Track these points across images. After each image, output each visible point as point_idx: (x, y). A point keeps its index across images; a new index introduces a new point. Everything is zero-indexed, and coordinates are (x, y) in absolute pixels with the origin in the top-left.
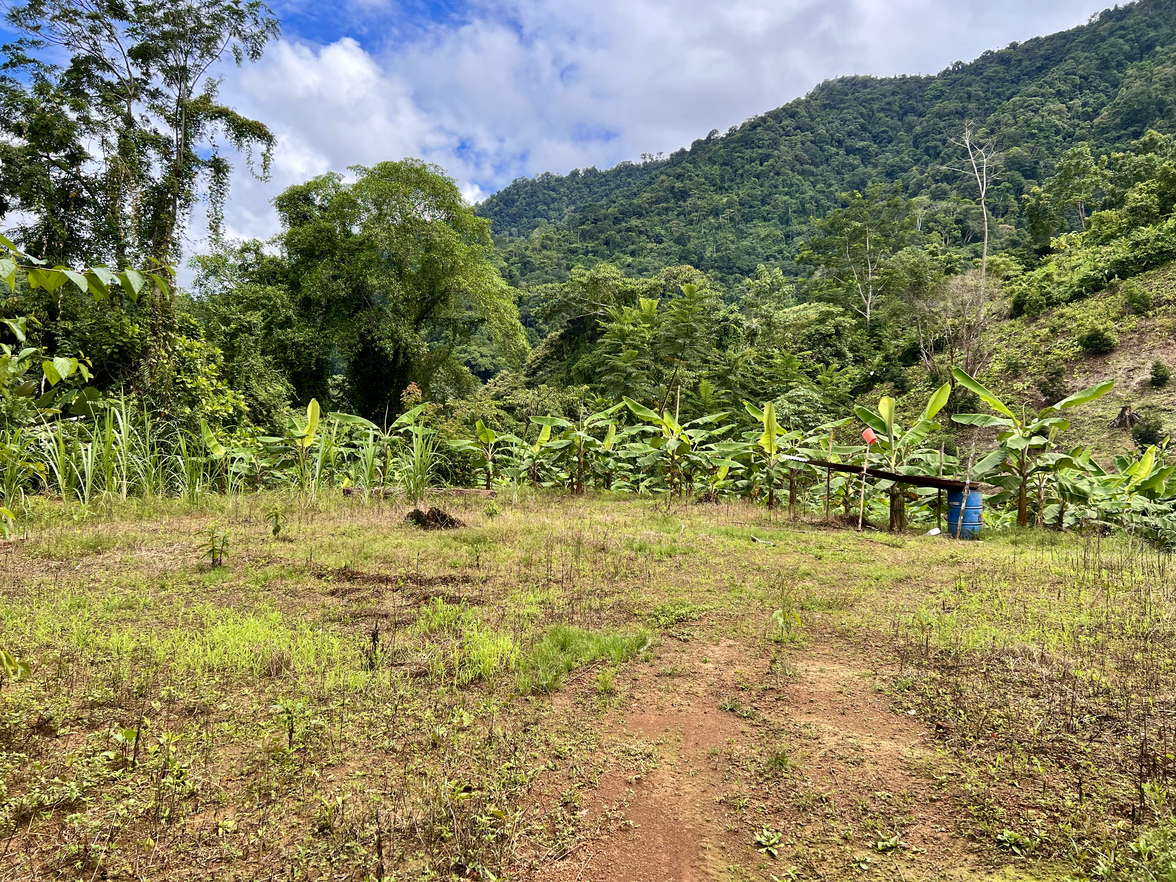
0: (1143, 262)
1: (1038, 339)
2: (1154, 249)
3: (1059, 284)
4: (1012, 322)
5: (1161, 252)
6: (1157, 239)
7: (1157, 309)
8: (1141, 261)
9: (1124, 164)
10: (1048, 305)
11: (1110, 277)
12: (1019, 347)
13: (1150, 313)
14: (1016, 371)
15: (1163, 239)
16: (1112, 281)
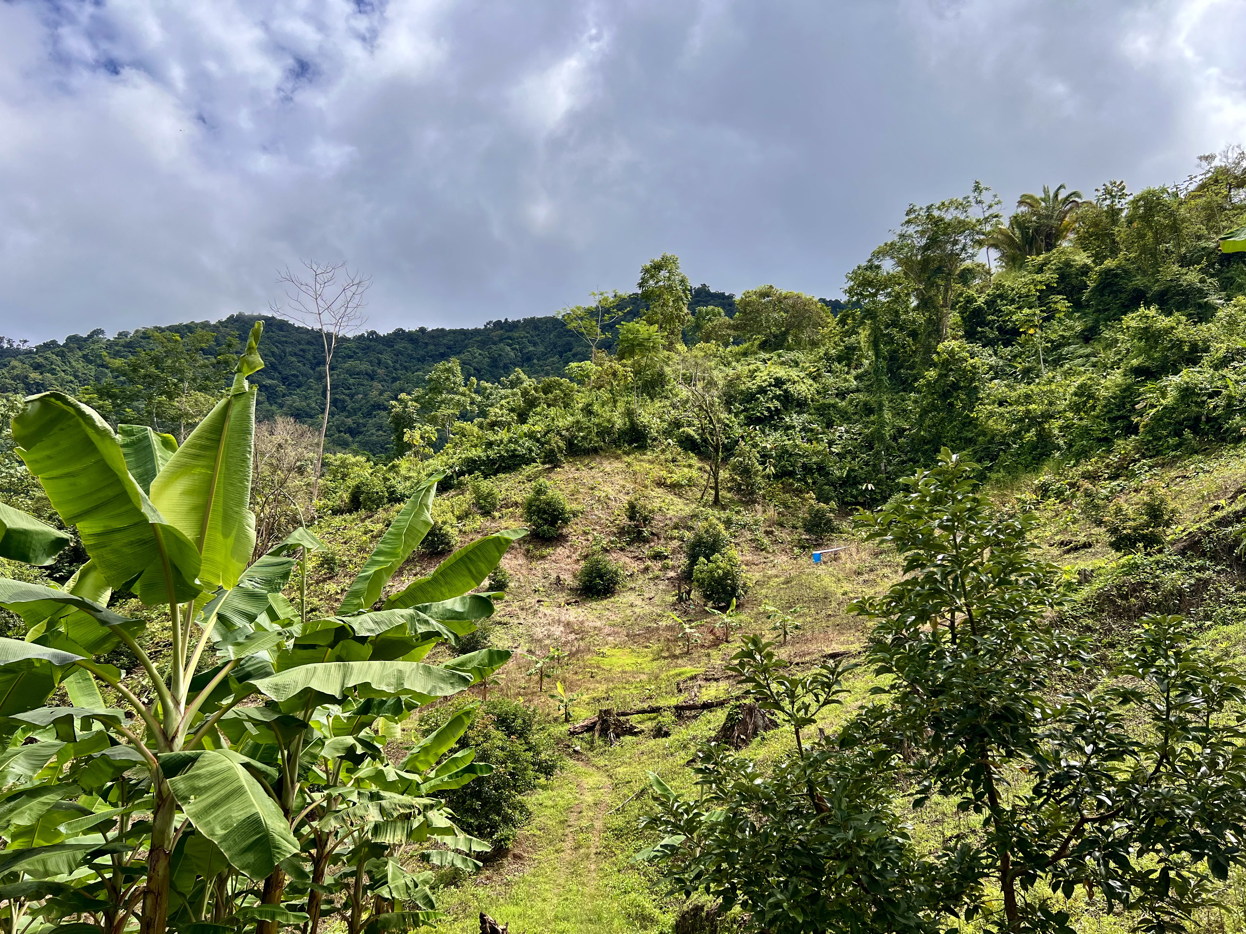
0: (495, 464)
1: (368, 535)
2: (507, 451)
3: (407, 479)
4: (347, 516)
5: (514, 455)
6: (510, 441)
7: (504, 511)
8: (492, 462)
9: (491, 394)
10: (390, 501)
11: (461, 473)
12: (345, 543)
13: (497, 514)
14: (332, 569)
15: (516, 442)
16: (462, 478)
